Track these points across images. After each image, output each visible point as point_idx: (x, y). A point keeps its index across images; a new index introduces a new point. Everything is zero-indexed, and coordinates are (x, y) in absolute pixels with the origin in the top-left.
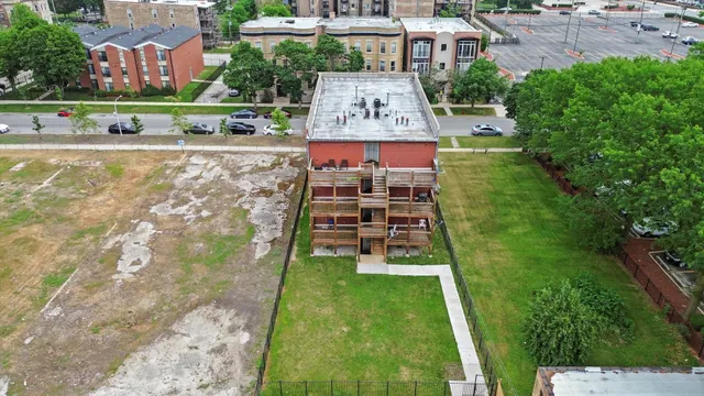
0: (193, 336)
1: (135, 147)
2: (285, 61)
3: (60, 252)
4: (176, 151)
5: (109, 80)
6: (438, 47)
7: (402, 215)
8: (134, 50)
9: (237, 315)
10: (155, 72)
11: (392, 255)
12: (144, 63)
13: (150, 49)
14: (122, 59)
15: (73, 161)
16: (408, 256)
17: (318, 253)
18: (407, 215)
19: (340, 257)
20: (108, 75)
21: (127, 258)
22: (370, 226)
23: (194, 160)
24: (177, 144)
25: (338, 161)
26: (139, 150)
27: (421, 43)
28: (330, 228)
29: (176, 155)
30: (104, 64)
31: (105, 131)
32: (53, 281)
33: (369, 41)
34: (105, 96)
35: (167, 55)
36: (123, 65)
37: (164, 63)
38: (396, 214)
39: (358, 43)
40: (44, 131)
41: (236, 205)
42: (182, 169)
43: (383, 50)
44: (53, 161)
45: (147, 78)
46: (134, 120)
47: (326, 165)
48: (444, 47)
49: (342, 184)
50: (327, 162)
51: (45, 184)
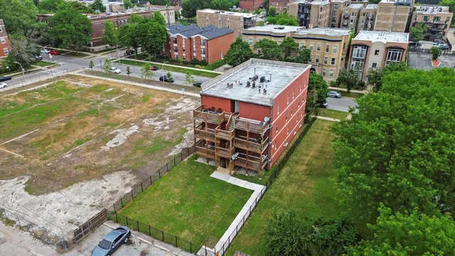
0: (109, 182)
1: (164, 89)
2: (259, 51)
3: (92, 131)
4: (178, 94)
5: (176, 53)
6: (372, 51)
7: (243, 148)
8: (190, 38)
9: (135, 179)
10: (199, 52)
11: (238, 172)
12: (194, 46)
13: (198, 38)
14: (184, 43)
15: (132, 91)
16: (247, 175)
17: (200, 160)
18: (246, 149)
19: (210, 166)
20: (177, 51)
21: (115, 140)
22: (225, 151)
23: (185, 100)
24: (181, 90)
25: (217, 109)
26: (165, 91)
27: (360, 48)
28: (211, 148)
29: (178, 96)
30: (175, 45)
31: (157, 79)
32: (79, 143)
33: (320, 43)
34: (173, 62)
35: (206, 43)
36: (184, 46)
37: (204, 47)
38: (239, 146)
39: (311, 44)
40: (131, 75)
41: (185, 127)
42: (175, 104)
43: (327, 50)
44: (124, 90)
45: (195, 54)
46: (169, 75)
47: (210, 110)
48: (377, 52)
49: (210, 122)
50: (210, 108)
51: (113, 99)
